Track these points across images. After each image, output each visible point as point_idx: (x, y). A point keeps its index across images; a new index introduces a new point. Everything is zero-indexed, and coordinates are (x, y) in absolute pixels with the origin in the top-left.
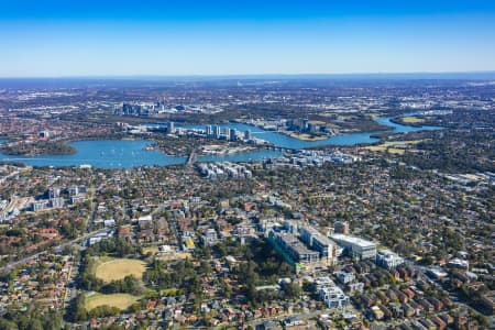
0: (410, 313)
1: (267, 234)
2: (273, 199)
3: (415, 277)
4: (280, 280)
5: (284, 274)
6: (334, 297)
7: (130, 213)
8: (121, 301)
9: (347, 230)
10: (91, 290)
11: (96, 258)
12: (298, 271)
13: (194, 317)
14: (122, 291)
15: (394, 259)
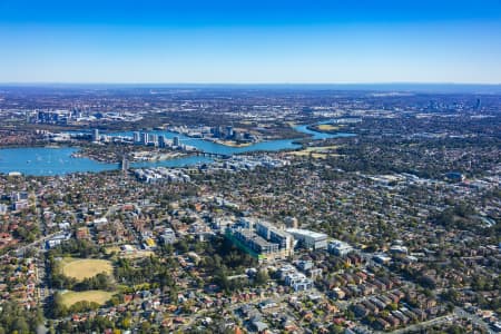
0: (366, 292)
1: (223, 231)
2: (220, 200)
3: (365, 262)
4: (247, 270)
5: (249, 265)
6: (298, 282)
7: (81, 216)
8: (99, 297)
9: (296, 224)
10: (64, 289)
11: (60, 259)
12: (261, 262)
13: (173, 307)
14: (96, 288)
15: (344, 248)
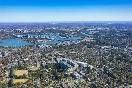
0: (97, 80)
1: (59, 62)
2: (59, 53)
3: (97, 71)
4: (64, 73)
5: (65, 72)
6: (78, 76)
7: (21, 58)
8: (23, 81)
9: (79, 60)
10: (14, 78)
11: (14, 70)
12: (68, 71)
13: (43, 84)
14: (23, 78)
15: (91, 67)
